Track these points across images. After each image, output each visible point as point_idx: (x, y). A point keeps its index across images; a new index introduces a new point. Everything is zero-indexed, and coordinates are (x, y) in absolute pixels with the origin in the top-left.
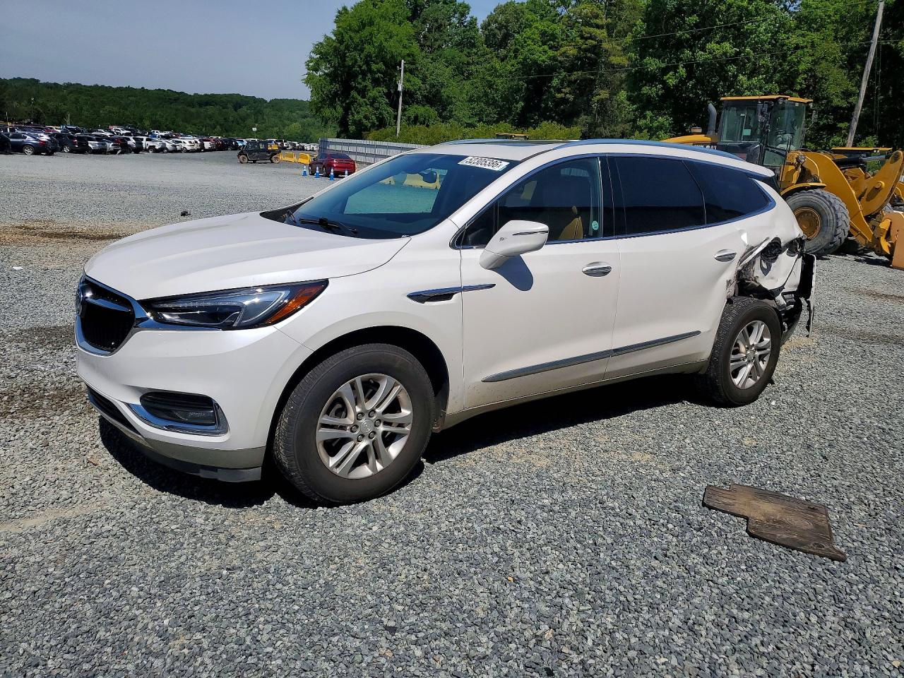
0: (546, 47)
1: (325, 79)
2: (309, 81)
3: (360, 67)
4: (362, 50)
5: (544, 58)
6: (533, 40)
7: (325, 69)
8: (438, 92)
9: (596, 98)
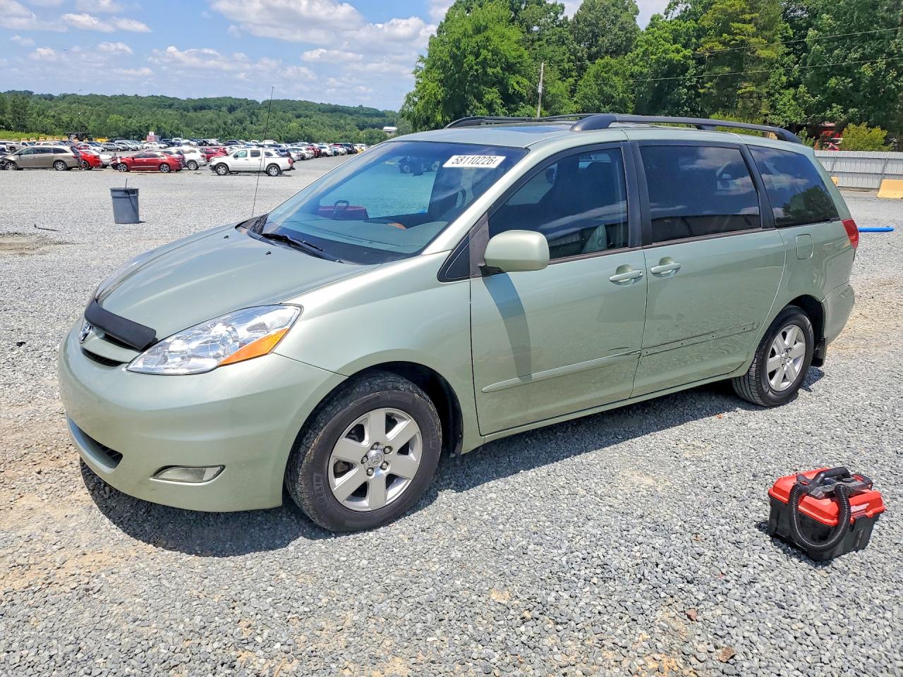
0: (679, 46)
3: (477, 70)
4: (477, 55)
5: (678, 57)
6: (665, 39)
9: (740, 92)
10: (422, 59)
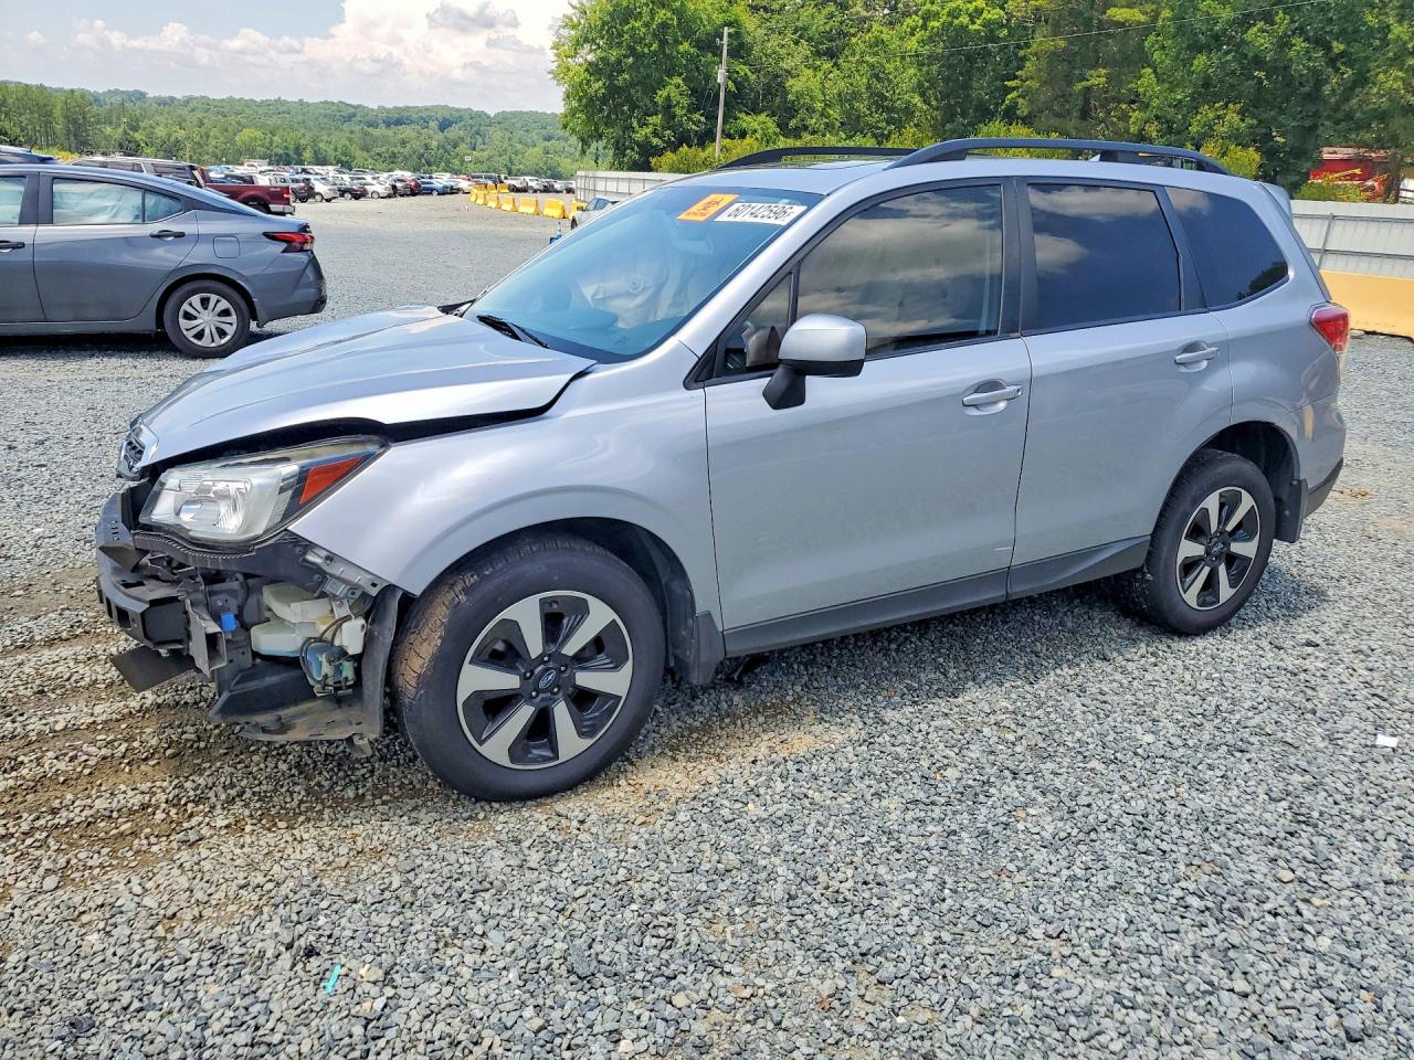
0: (980, 3)
1: (587, 70)
2: (560, 74)
3: (649, 46)
5: (978, 23)
7: (588, 55)
8: (781, 85)
9: (1079, 86)
10: (569, 23)
